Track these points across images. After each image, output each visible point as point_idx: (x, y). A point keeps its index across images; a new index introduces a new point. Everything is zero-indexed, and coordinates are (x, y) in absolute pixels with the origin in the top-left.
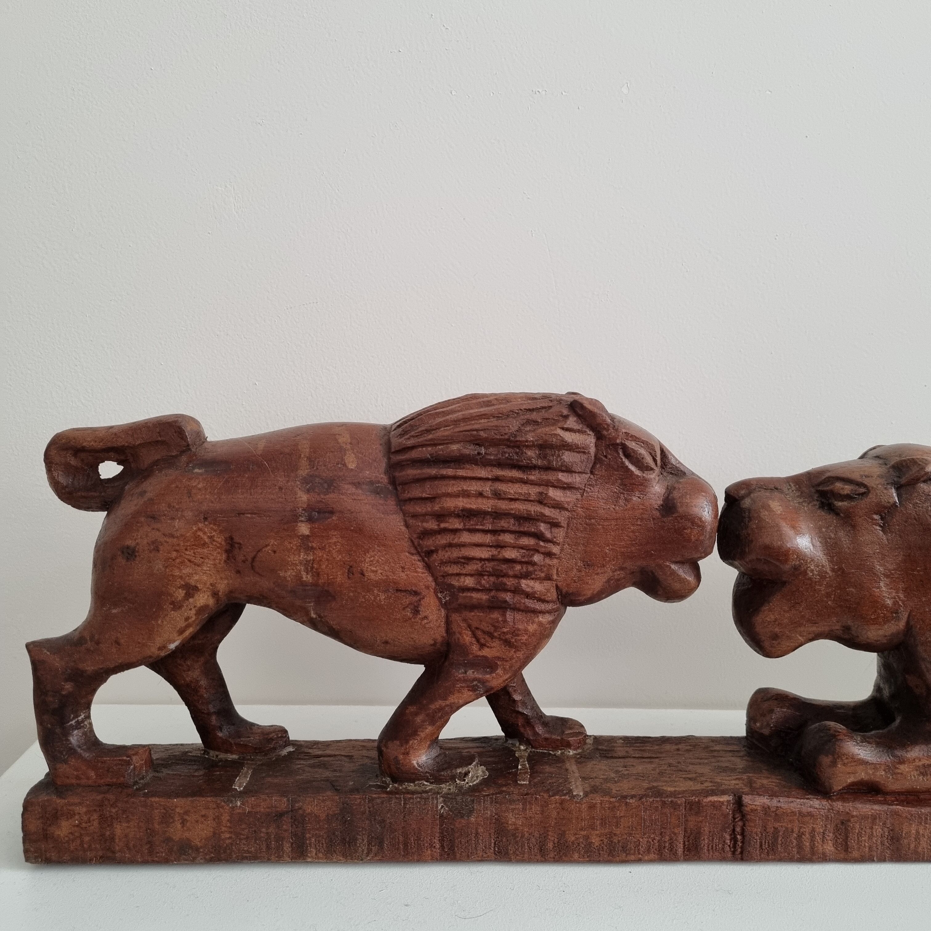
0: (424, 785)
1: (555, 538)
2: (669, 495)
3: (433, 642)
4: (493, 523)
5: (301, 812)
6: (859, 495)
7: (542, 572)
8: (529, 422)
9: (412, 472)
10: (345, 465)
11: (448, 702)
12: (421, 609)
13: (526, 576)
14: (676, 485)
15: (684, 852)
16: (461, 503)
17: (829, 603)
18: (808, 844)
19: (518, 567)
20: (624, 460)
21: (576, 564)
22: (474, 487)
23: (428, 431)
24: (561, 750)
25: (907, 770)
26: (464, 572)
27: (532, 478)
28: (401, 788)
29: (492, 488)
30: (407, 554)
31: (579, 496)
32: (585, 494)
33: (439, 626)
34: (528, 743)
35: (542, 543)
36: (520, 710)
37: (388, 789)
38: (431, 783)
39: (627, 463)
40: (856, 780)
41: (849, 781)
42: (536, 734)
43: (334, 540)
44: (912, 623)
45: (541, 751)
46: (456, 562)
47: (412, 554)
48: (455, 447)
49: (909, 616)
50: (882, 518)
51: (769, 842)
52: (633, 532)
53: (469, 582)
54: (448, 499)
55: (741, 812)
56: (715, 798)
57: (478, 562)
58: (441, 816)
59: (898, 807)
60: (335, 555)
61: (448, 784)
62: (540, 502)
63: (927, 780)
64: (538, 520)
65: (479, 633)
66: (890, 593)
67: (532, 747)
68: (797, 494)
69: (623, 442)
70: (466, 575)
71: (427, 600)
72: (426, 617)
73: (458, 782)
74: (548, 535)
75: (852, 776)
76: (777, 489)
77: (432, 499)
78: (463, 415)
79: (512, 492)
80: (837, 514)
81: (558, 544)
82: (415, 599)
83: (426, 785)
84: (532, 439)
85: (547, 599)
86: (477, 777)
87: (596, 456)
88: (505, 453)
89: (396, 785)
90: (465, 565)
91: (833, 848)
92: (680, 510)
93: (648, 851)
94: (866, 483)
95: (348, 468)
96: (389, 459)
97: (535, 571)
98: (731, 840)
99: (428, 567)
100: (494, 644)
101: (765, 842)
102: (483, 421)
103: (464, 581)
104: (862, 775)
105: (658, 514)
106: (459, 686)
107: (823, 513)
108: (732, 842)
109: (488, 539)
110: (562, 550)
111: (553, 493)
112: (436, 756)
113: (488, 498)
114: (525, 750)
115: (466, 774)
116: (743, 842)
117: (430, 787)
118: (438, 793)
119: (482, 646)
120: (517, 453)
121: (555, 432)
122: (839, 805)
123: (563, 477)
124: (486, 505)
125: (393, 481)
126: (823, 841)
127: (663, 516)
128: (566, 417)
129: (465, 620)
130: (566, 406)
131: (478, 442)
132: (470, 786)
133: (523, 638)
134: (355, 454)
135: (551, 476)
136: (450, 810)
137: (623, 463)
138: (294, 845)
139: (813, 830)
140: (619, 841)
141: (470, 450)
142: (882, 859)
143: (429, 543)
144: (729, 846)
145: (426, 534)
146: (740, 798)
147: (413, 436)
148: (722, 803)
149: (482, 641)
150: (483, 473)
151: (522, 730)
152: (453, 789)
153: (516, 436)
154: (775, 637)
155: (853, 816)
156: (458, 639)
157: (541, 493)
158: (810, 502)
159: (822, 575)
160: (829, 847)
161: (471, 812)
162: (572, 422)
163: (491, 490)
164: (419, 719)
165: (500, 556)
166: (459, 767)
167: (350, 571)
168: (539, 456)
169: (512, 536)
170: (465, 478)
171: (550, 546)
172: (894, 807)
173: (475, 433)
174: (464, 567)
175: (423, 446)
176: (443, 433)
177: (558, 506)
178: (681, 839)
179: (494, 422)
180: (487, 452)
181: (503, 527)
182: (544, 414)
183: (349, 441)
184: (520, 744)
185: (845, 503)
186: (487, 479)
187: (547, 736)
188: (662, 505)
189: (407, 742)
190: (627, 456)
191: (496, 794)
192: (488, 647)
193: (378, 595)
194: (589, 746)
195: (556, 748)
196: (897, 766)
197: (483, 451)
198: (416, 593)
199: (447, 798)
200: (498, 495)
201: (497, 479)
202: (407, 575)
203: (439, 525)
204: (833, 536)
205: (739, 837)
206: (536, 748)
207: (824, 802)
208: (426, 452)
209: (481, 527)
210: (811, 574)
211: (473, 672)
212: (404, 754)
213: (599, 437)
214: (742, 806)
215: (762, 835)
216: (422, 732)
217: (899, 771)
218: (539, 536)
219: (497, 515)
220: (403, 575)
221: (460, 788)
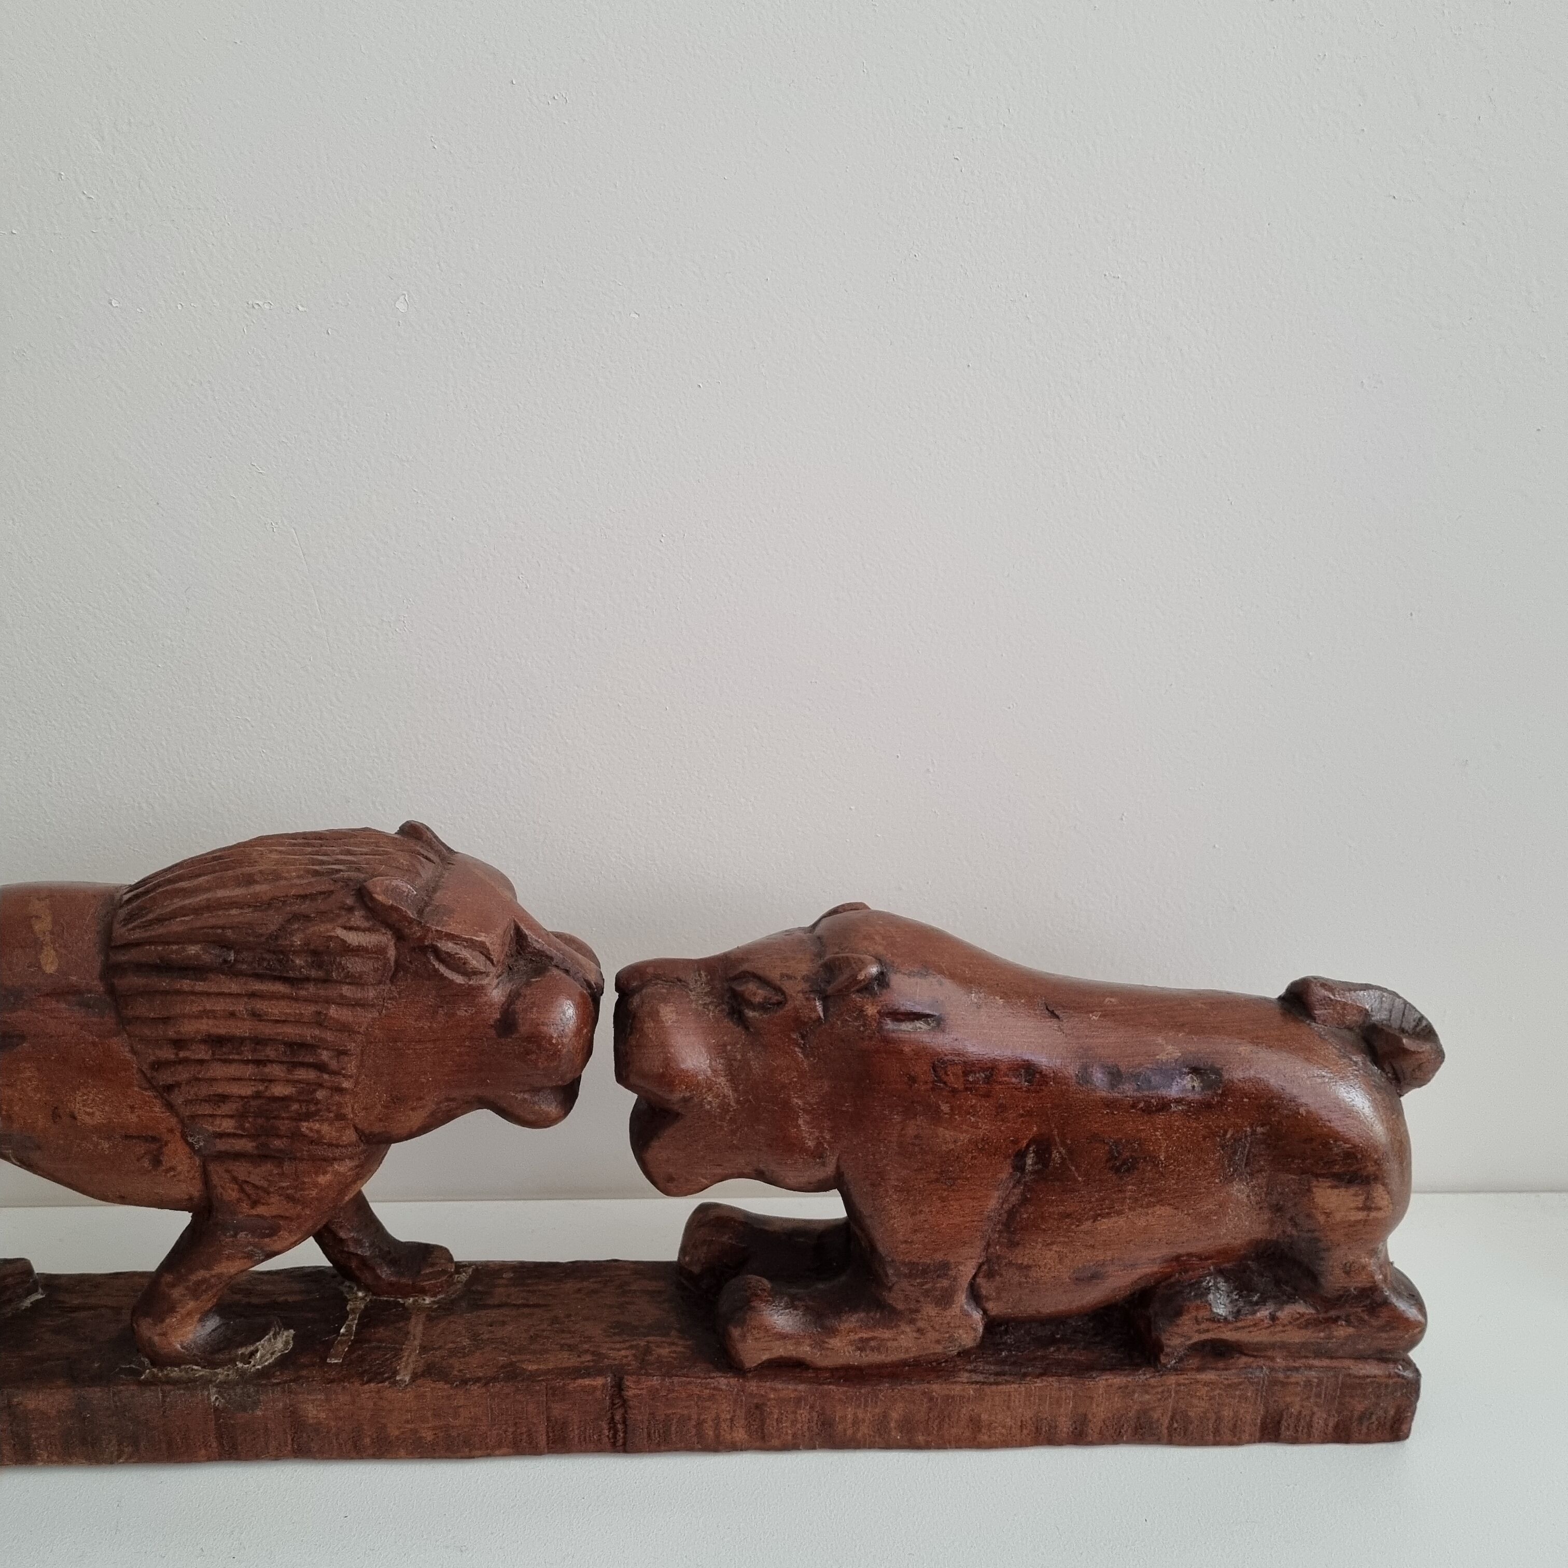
0: (192, 1370)
1: (344, 1069)
2: (509, 1006)
4: (254, 1051)
5: (21, 1407)
6: (774, 1004)
7: (330, 1112)
8: (296, 917)
9: (136, 981)
10: (40, 968)
11: (213, 1273)
12: (164, 1159)
13: (308, 1116)
14: (523, 991)
15: (548, 1444)
16: (205, 1026)
17: (735, 1142)
18: (711, 1433)
19: (295, 1107)
20: (437, 966)
21: (380, 1097)
22: (220, 1005)
23: (160, 920)
25: (839, 1344)
26: (219, 1112)
27: (303, 993)
28: (160, 1374)
29: (249, 1007)
30: (136, 1089)
31: (376, 1015)
32: (384, 1012)
33: (194, 1178)
34: (367, 1288)
35: (326, 1076)
36: (352, 1249)
37: (143, 1377)
38: (204, 1367)
39: (442, 969)
40: (773, 1357)
41: (764, 1358)
42: (376, 1277)
43: (28, 1074)
44: (843, 1169)
45: (385, 1299)
46: (208, 1100)
47: (146, 1089)
48: (193, 950)
49: (838, 1159)
50: (803, 1037)
51: (659, 1432)
52: (460, 1055)
53: (228, 1125)
54: (186, 1021)
55: (621, 1397)
56: (587, 1382)
57: (238, 1100)
58: (216, 1409)
59: (830, 1387)
60: (31, 1094)
61: (226, 1368)
62: (320, 1025)
63: (867, 1356)
64: (318, 1047)
65: (248, 1188)
66: (811, 1133)
67: (374, 1294)
68: (705, 990)
69: (435, 943)
70: (223, 1116)
71: (171, 1146)
72: (173, 1169)
73: (240, 1365)
74: (334, 1065)
75: (767, 1352)
76: (680, 981)
77: (166, 1020)
79: (276, 1011)
80: (747, 1028)
81: (351, 1077)
82: (153, 1146)
83: (196, 1370)
84: (299, 943)
85: (341, 1143)
86: (272, 1354)
87: (396, 961)
88: (264, 959)
90: (220, 1104)
91: (746, 1436)
92: (524, 1029)
93: (500, 1445)
94: (784, 988)
95: (44, 973)
96: (107, 956)
97: (319, 1110)
98: (609, 1430)
99: (170, 1106)
100: (272, 1200)
101: (655, 1432)
102: (234, 912)
103: (221, 1125)
104: (780, 1350)
105: (492, 1032)
106: (227, 1252)
107: (731, 1024)
108: (612, 1432)
109: (249, 1070)
110: (357, 1083)
111: (333, 1011)
113: (244, 1020)
114: (363, 1298)
115: (253, 1354)
116: (625, 1432)
117: (201, 1373)
118: (211, 1381)
119: (255, 1204)
120: (280, 961)
121: (333, 934)
122: (752, 1386)
123: (346, 990)
124: (243, 1028)
125: (111, 990)
126: (731, 1428)
127: (499, 1036)
128: (350, 909)
129: (227, 1171)
130: (353, 893)
131: (224, 945)
132: (258, 1369)
133: (311, 1192)
134: (56, 950)
135: (332, 992)
136: (227, 1402)
137: (437, 971)
138: (17, 1446)
139: (718, 1417)
140: (459, 1435)
141: (209, 956)
142: (812, 1447)
143: (165, 1077)
144: (608, 1436)
146: (621, 1379)
147: (139, 927)
148: (595, 1388)
149: (254, 1197)
150: (234, 987)
152: (233, 1376)
153: (277, 938)
155: (769, 1400)
156: (221, 1194)
157: (319, 1013)
158: (719, 1005)
159: (724, 1107)
160: (740, 1434)
161: (256, 1403)
162: (357, 918)
163: (247, 1010)
164: (176, 1293)
165: (267, 1094)
166: (242, 1345)
167: (55, 1115)
168: (311, 965)
169: (284, 1068)
170: (208, 994)
171: (337, 1079)
172: (826, 1387)
173: (220, 931)
174: (219, 1107)
175: (151, 943)
176: (176, 926)
177: (344, 1028)
178: (542, 1428)
179: (249, 915)
180: (240, 958)
181: (268, 1056)
182: (321, 904)
183: (50, 929)
185: (756, 1014)
186: (238, 995)
187: (393, 1279)
188: (499, 1020)
189: (162, 1321)
190: (442, 961)
191: (291, 1381)
192: (263, 1204)
193: (98, 1144)
195: (406, 1296)
196: (827, 1340)
197: (232, 957)
198: (154, 1139)
199: (223, 1386)
200: (256, 1016)
201: (253, 995)
202: (138, 1116)
203: (177, 1054)
204: (739, 1057)
205: (620, 1426)
206: (379, 1295)
207: (733, 1381)
208: (151, 953)
209: (236, 1057)
210: (709, 1107)
211: (247, 1235)
212: (160, 1335)
213: (400, 937)
214: (623, 1390)
215: (650, 1423)
216: (182, 1308)
217: (830, 1346)
218: (321, 1067)
219: (259, 1042)
220: (133, 1118)
221: (242, 1373)
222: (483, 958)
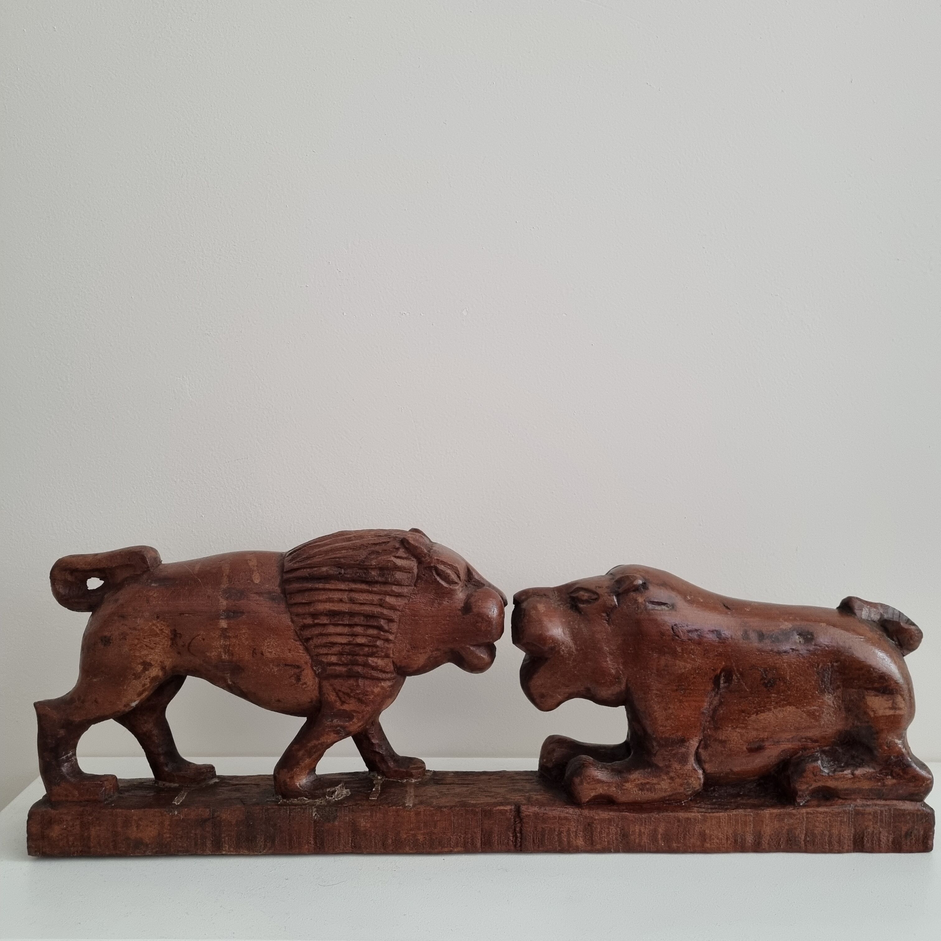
0: (304, 800)
1: (391, 629)
2: (468, 600)
3: (310, 700)
4: (349, 620)
5: (218, 818)
6: (593, 599)
7: (382, 652)
8: (373, 552)
9: (296, 586)
10: (252, 581)
11: (320, 742)
12: (302, 677)
13: (372, 655)
14: (474, 594)
15: (481, 845)
16: (329, 606)
17: (576, 672)
18: (565, 839)
19: (366, 649)
20: (436, 577)
21: (406, 646)
22: (337, 596)
23: (308, 558)
24: (406, 779)
25: (630, 787)
26: (330, 652)
27: (375, 589)
28: (288, 802)
29: (349, 596)
30: (292, 640)
31: (407, 601)
32: (411, 600)
33: (315, 689)
34: (383, 774)
35: (382, 633)
36: (377, 750)
37: (279, 803)
38: (309, 799)
39: (438, 579)
40: (597, 794)
41: (593, 794)
42: (388, 767)
43: (244, 631)
44: (629, 685)
45: (392, 780)
46: (325, 646)
47: (296, 641)
48: (324, 569)
49: (627, 681)
50: (608, 615)
51: (539, 838)
52: (444, 625)
53: (334, 659)
54: (319, 604)
55: (520, 817)
56: (502, 808)
57: (339, 646)
58: (315, 821)
59: (626, 813)
60: (244, 641)
61: (320, 799)
62: (381, 606)
63: (644, 794)
64: (379, 617)
65: (341, 694)
66: (613, 665)
67: (386, 777)
68: (558, 599)
69: (436, 565)
70: (332, 654)
71: (306, 671)
72: (305, 683)
73: (327, 797)
74: (386, 627)
75: (594, 791)
76: (545, 595)
77: (309, 604)
78: (331, 547)
79: (361, 598)
80: (580, 613)
81: (393, 633)
82: (297, 671)
83: (305, 800)
84: (374, 564)
85: (386, 670)
86: (342, 795)
87: (418, 574)
88: (357, 573)
89: (285, 800)
90: (331, 648)
91: (583, 843)
92: (475, 610)
93: (457, 845)
94: (597, 592)
95: (254, 583)
96: (282, 577)
97: (378, 651)
98: (513, 837)
99: (307, 649)
100: (351, 702)
101: (536, 839)
102: (343, 551)
103: (331, 659)
104: (600, 790)
105: (460, 613)
106: (327, 730)
107: (572, 612)
108: (514, 838)
109: (346, 630)
110: (396, 637)
111: (388, 599)
112: (314, 780)
113: (346, 603)
114: (381, 779)
115: (334, 792)
116: (521, 838)
117: (308, 802)
118: (313, 805)
119: (343, 703)
120: (365, 573)
121: (390, 559)
122: (586, 812)
123: (395, 588)
124: (345, 607)
125: (284, 592)
126: (576, 837)
127: (464, 614)
128: (398, 549)
129: (331, 685)
130: (398, 542)
131: (340, 566)
132: (336, 800)
133: (370, 697)
134: (260, 573)
135: (388, 588)
136: (321, 817)
137: (436, 579)
138: (213, 842)
139: (569, 830)
140: (436, 838)
141: (333, 571)
142: (617, 851)
143: (307, 633)
144: (512, 841)
145: (305, 627)
146: (519, 807)
147: (298, 562)
148: (507, 811)
149: (343, 699)
150: (343, 586)
151: (379, 765)
152: (324, 803)
153: (364, 562)
154: (542, 696)
155: (595, 820)
156: (327, 698)
157: (381, 600)
158: (565, 604)
159: (570, 653)
160: (580, 842)
161: (335, 818)
162: (401, 552)
163: (348, 598)
164: (301, 753)
165: (354, 642)
166: (328, 787)
167: (254, 653)
168: (379, 575)
169: (362, 628)
170: (330, 590)
171: (387, 634)
172: (624, 813)
173: (338, 559)
174: (330, 649)
175: (304, 568)
176: (316, 560)
177: (392, 608)
178: (479, 836)
179: (351, 553)
180: (346, 572)
181: (356, 622)
182: (384, 547)
183: (256, 564)
184: (378, 775)
185: (585, 605)
186: (346, 590)
187: (397, 769)
188: (463, 607)
189: (292, 770)
190: (438, 575)
191: (353, 805)
192: (347, 703)
193: (273, 668)
194: (428, 777)
195: (402, 778)
196: (624, 784)
197: (343, 571)
198: (298, 667)
199: (319, 808)
200: (352, 601)
201: (351, 590)
202: (292, 655)
203: (313, 621)
204: (577, 627)
205: (518, 835)
206: (389, 778)
207: (576, 810)
208: (305, 572)
209: (341, 622)
210: (563, 653)
211: (337, 721)
212: (290, 778)
213: (420, 562)
214: (520, 812)
215: (534, 833)
216: (303, 762)
217: (625, 788)
218: (380, 628)
219: (352, 614)
220: (290, 655)
221: (329, 802)
222: (456, 576)
